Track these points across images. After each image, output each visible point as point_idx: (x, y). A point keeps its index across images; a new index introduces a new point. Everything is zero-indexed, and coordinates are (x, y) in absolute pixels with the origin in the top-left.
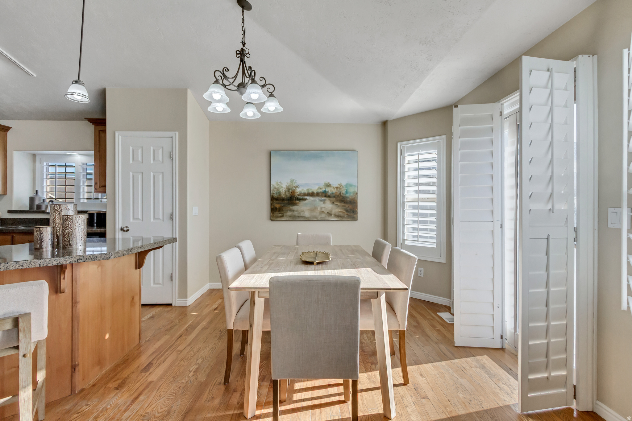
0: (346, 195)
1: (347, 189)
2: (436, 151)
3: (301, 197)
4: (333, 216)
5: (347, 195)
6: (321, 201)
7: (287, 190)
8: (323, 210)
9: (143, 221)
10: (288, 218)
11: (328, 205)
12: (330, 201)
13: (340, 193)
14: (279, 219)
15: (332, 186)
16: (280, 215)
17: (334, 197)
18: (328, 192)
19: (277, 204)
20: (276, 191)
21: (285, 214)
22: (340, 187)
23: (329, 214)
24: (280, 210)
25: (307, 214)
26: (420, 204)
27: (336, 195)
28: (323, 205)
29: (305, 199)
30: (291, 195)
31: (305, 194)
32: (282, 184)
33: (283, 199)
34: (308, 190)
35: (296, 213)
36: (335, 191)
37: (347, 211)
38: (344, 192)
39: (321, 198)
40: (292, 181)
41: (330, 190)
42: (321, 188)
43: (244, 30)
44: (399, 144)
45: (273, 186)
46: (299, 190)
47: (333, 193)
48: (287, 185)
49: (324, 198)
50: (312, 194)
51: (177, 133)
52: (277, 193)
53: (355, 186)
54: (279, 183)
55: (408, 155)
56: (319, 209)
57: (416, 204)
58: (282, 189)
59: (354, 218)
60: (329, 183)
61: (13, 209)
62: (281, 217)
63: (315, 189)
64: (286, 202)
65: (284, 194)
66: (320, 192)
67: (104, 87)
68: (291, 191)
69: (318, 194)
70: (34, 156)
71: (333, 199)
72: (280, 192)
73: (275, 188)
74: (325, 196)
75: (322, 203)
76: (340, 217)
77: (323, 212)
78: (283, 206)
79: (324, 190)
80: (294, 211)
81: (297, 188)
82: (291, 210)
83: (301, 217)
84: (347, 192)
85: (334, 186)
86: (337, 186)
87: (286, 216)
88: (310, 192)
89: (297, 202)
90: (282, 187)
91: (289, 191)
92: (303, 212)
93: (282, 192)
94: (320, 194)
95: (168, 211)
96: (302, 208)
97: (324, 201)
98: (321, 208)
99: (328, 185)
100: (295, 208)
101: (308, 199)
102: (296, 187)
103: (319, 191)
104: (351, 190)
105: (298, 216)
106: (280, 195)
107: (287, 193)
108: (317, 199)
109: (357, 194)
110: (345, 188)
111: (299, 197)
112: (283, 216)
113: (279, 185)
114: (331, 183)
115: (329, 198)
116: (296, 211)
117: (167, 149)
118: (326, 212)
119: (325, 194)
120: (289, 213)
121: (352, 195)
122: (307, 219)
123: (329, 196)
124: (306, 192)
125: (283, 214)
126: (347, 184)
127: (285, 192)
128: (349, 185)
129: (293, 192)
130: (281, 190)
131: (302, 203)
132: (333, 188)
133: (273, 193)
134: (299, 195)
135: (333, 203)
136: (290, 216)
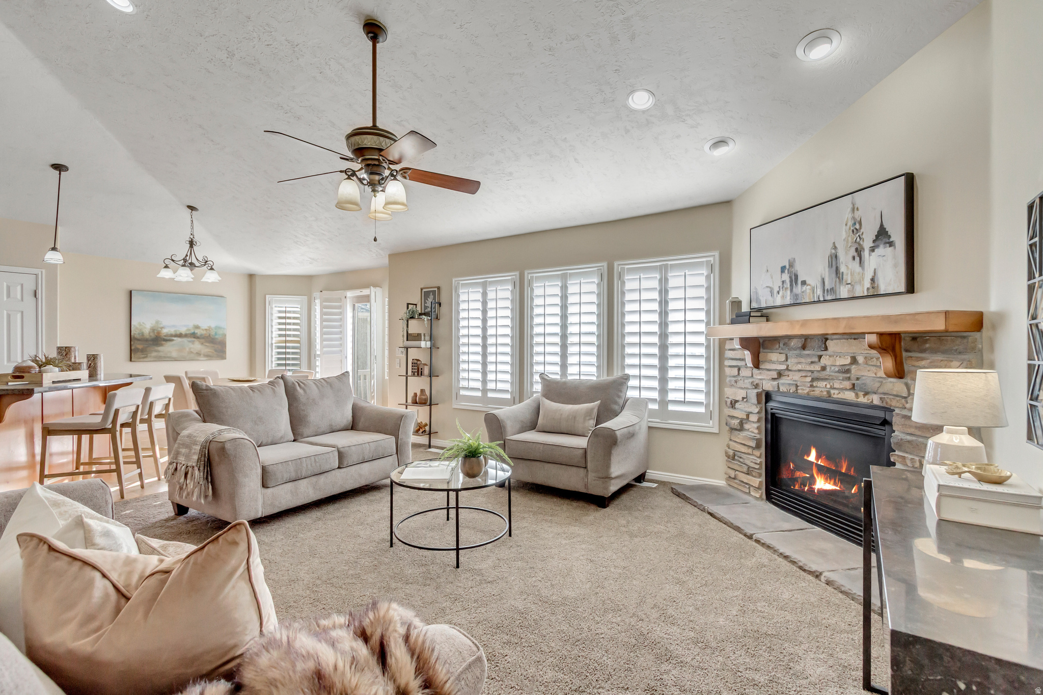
1: (216, 331)
2: (299, 306)
3: (168, 338)
4: (202, 356)
5: (216, 337)
6: (189, 342)
7: (152, 331)
8: (192, 350)
10: (152, 359)
11: (197, 346)
12: (199, 342)
13: (210, 335)
14: (140, 360)
15: (201, 328)
16: (143, 356)
17: (203, 338)
18: (197, 333)
19: (139, 344)
20: (137, 332)
21: (149, 355)
22: (210, 329)
23: (199, 354)
24: (143, 351)
25: (174, 354)
26: (287, 345)
27: (205, 336)
28: (192, 346)
29: (172, 340)
30: (157, 336)
31: (172, 335)
32: (146, 324)
33: (147, 340)
34: (175, 331)
35: (161, 354)
36: (204, 332)
37: (216, 351)
38: (213, 333)
39: (190, 339)
40: (157, 322)
41: (198, 332)
42: (189, 330)
44: (267, 296)
45: (135, 326)
46: (165, 331)
47: (201, 335)
48: (152, 326)
50: (180, 336)
51: (44, 271)
52: (139, 334)
53: (224, 328)
54: (142, 324)
55: (276, 307)
56: (187, 350)
57: (284, 345)
58: (145, 330)
59: (223, 358)
60: (198, 325)
62: (144, 358)
63: (183, 330)
64: (151, 343)
65: (148, 335)
66: (188, 334)
68: (156, 332)
69: (186, 336)
71: (202, 340)
72: (143, 333)
73: (137, 328)
74: (194, 338)
76: (209, 357)
77: (192, 352)
78: (147, 347)
79: (193, 331)
80: (158, 351)
81: (163, 330)
82: (156, 351)
83: (168, 357)
84: (216, 334)
85: (203, 328)
86: (206, 328)
87: (150, 356)
88: (178, 333)
89: (163, 342)
90: (145, 328)
92: (170, 352)
93: (145, 332)
96: (167, 349)
97: (193, 342)
98: (190, 348)
99: (197, 327)
100: (160, 348)
101: (175, 340)
102: (162, 328)
103: (188, 332)
104: (221, 332)
105: (165, 357)
106: (143, 335)
107: (151, 334)
108: (185, 340)
109: (225, 335)
110: (214, 330)
111: (165, 338)
112: (146, 357)
113: (141, 325)
114: (200, 325)
116: (163, 352)
117: (30, 286)
118: (195, 352)
119: (194, 335)
120: (154, 354)
121: (220, 336)
122: (175, 360)
123: (198, 338)
124: (173, 333)
125: (146, 354)
126: (216, 327)
127: (149, 333)
128: (218, 328)
129: (159, 333)
130: (143, 331)
131: (169, 343)
132: (203, 330)
133: (135, 334)
134: (165, 336)
135: (202, 344)
136: (155, 357)
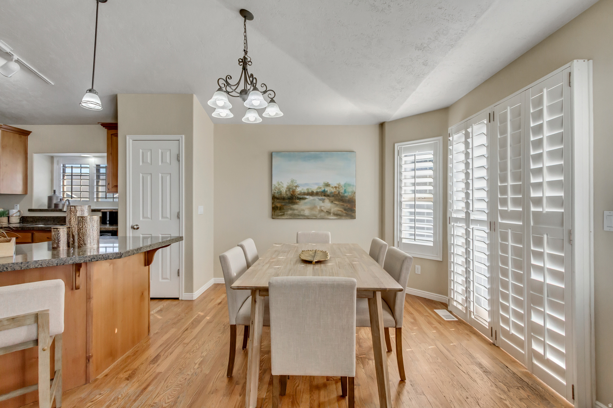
0: (344, 194)
1: (345, 188)
2: (432, 152)
3: (301, 197)
4: (332, 214)
5: (346, 195)
6: (320, 200)
7: (288, 190)
8: (323, 208)
9: (151, 219)
10: (288, 217)
11: (327, 204)
12: (329, 200)
13: (339, 193)
14: (280, 217)
15: (331, 186)
16: (281, 213)
17: (333, 196)
18: (327, 191)
19: (278, 203)
20: (277, 191)
22: (339, 186)
23: (329, 213)
24: (281, 209)
25: (307, 213)
26: (417, 203)
27: (335, 194)
28: (322, 204)
29: (305, 199)
30: (292, 195)
31: (305, 194)
32: (283, 184)
33: (284, 199)
34: (308, 189)
35: (296, 212)
36: (333, 190)
37: (345, 210)
38: (342, 191)
39: (320, 197)
40: (292, 181)
41: (329, 190)
42: (320, 188)
43: (246, 39)
44: (396, 145)
45: (274, 185)
46: (299, 190)
47: (331, 193)
48: (288, 185)
49: (324, 197)
50: (312, 194)
51: (184, 136)
52: (278, 193)
53: (353, 186)
54: (280, 183)
55: (405, 156)
56: (318, 208)
58: (283, 189)
59: (353, 217)
60: (328, 183)
61: (33, 208)
62: (282, 215)
63: (315, 189)
64: (287, 201)
65: (285, 193)
66: (319, 192)
67: (116, 93)
68: (291, 190)
69: (317, 194)
70: (52, 158)
71: (332, 198)
72: (281, 192)
73: (276, 187)
75: (321, 202)
76: (338, 215)
77: (322, 211)
78: (284, 205)
79: (323, 189)
80: (294, 210)
81: (297, 188)
82: (291, 209)
83: (301, 215)
84: (345, 191)
85: (333, 186)
86: (336, 185)
87: (287, 214)
88: (310, 191)
89: (298, 201)
90: (283, 187)
91: (289, 190)
92: (304, 210)
93: (283, 191)
94: (320, 193)
95: (175, 210)
96: (302, 207)
97: (323, 200)
98: (321, 207)
99: (327, 185)
100: (295, 207)
101: (308, 198)
102: (296, 187)
103: (319, 191)
104: (349, 190)
105: (298, 215)
106: (281, 194)
107: (288, 193)
108: (316, 198)
109: (355, 193)
110: (343, 188)
111: (299, 196)
112: (284, 215)
113: (280, 184)
114: (330, 183)
115: (328, 197)
116: (297, 210)
117: (175, 152)
118: (325, 211)
119: (324, 194)
120: (290, 212)
121: (350, 194)
122: (307, 218)
123: (328, 196)
124: (306, 191)
125: (284, 212)
126: (345, 184)
127: (286, 192)
128: (347, 185)
129: (294, 191)
130: (281, 189)
131: (302, 202)
132: (332, 187)
133: (275, 193)
134: (299, 194)
135: (332, 202)
136: (291, 215)
